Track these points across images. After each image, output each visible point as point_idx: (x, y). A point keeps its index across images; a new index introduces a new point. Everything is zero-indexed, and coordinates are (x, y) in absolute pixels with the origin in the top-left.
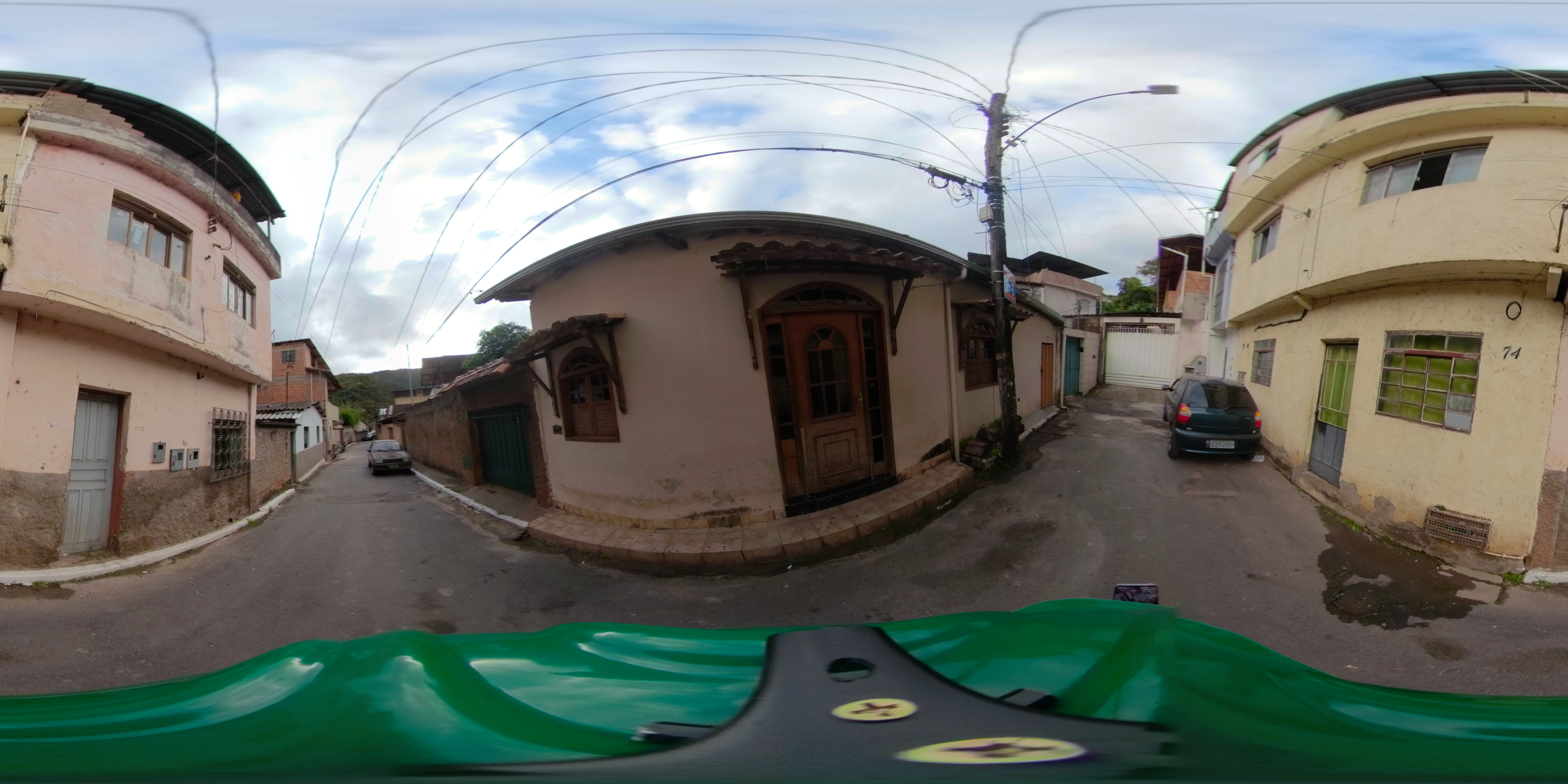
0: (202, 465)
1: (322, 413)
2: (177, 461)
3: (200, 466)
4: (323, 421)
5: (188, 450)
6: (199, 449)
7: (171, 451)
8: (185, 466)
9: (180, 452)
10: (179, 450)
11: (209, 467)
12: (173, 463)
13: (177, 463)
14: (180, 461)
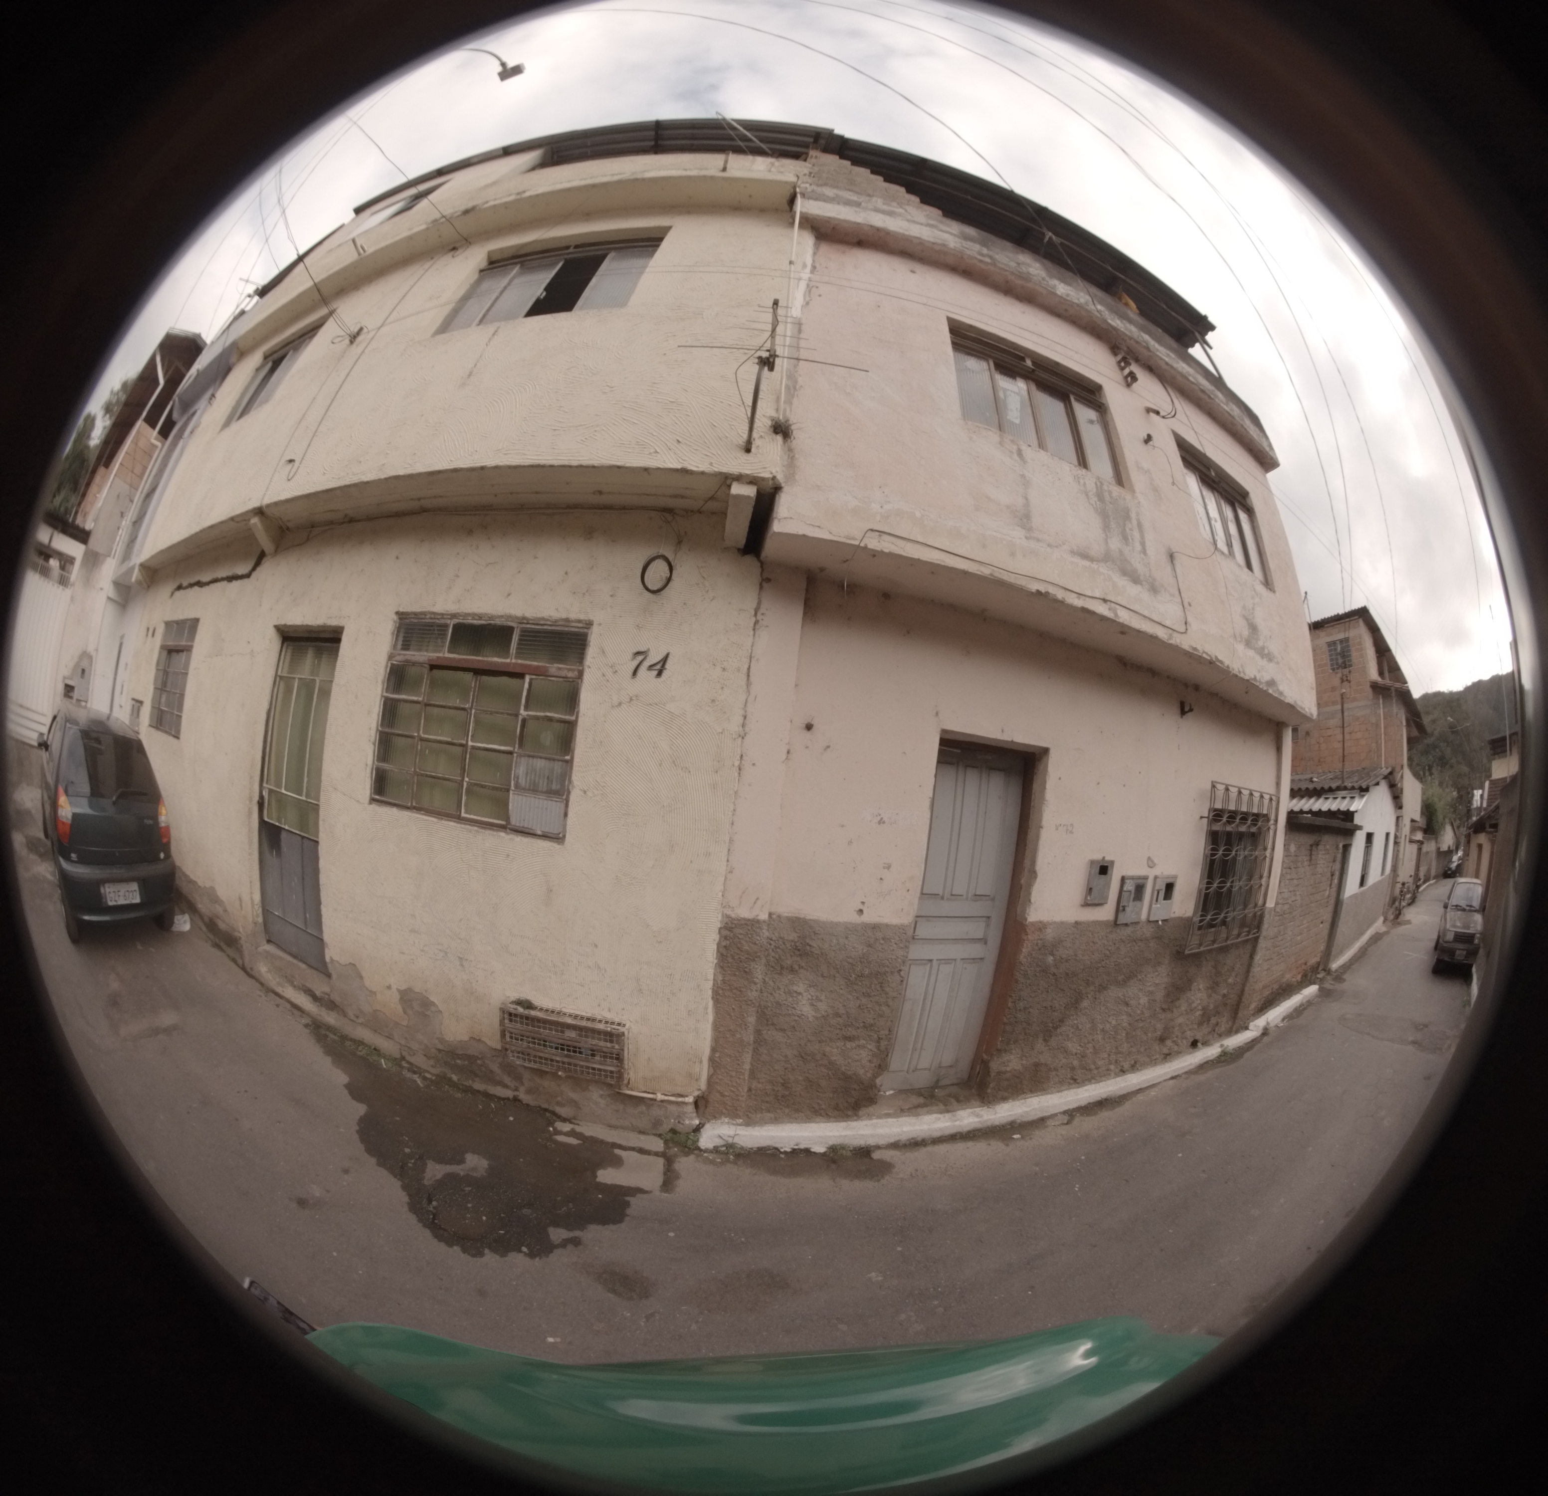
0: (1177, 915)
1: (1397, 798)
2: (1131, 903)
3: (1173, 916)
4: (1398, 818)
5: (1156, 878)
6: (1176, 877)
7: (1123, 879)
8: (1144, 916)
9: (1140, 881)
10: (1139, 878)
11: (1189, 920)
12: (1124, 907)
13: (1131, 907)
14: (1138, 903)
